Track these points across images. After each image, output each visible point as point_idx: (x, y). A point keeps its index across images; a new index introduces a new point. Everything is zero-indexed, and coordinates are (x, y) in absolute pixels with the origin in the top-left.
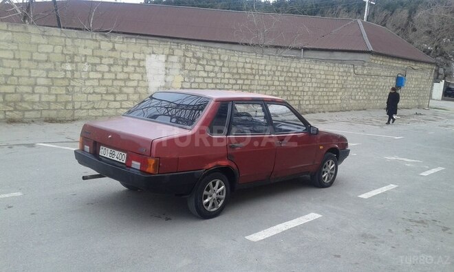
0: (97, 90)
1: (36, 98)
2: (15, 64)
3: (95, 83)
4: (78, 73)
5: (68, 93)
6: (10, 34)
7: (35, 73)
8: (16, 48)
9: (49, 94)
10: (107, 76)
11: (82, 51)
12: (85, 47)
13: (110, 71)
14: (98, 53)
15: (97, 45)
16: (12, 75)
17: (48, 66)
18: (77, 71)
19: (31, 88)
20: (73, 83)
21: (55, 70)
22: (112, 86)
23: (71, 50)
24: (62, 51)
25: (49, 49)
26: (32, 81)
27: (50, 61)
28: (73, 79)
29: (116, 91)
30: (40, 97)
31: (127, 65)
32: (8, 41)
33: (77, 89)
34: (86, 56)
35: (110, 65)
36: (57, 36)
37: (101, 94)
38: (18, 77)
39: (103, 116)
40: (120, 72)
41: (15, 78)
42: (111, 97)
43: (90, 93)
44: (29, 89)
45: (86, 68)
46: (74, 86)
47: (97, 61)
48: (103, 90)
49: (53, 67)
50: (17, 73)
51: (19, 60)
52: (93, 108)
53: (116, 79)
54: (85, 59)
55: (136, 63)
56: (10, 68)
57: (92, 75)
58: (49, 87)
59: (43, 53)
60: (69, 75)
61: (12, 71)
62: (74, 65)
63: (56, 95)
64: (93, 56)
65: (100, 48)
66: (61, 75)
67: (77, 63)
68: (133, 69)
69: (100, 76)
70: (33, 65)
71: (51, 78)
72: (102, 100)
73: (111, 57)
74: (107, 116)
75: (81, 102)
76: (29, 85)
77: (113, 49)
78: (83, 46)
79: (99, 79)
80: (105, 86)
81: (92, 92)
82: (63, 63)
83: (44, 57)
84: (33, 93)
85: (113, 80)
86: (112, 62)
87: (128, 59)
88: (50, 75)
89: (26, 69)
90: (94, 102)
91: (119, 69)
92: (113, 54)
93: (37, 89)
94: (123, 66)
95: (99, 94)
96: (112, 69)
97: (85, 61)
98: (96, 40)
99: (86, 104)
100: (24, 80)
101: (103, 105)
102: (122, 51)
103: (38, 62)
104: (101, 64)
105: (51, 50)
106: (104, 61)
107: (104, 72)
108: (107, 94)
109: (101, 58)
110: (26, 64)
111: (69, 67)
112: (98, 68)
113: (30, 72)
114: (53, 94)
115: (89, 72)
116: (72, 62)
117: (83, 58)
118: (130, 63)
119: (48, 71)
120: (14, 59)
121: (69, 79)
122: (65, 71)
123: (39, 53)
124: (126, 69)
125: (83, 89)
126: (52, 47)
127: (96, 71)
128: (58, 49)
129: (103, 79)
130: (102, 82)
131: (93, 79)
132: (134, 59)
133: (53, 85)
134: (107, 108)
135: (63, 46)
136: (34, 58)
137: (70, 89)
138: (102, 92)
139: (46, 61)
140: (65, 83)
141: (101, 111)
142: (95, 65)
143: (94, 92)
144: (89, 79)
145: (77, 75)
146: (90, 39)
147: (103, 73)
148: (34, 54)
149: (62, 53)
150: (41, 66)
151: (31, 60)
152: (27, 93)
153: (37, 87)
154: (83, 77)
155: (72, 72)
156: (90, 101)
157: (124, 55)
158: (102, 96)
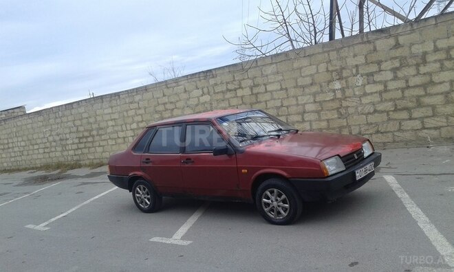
0: (380, 107)
1: (307, 126)
2: (283, 94)
3: (376, 98)
4: (351, 90)
5: (341, 116)
6: (274, 65)
7: (302, 100)
8: (281, 78)
9: (320, 120)
10: (392, 85)
11: (351, 62)
12: (355, 56)
13: (395, 78)
14: (374, 57)
15: (371, 47)
16: (282, 106)
17: (315, 89)
18: (348, 87)
19: (300, 116)
20: (345, 104)
21: (322, 92)
22: (403, 98)
23: (337, 64)
24: (327, 68)
25: (313, 70)
26: (300, 109)
27: (316, 84)
28: (345, 98)
29: (410, 105)
30: (311, 125)
31: (425, 62)
32: (274, 74)
33: (351, 110)
34: (357, 66)
35: (395, 70)
36: (319, 53)
37: (388, 112)
38: (287, 107)
39: (394, 142)
40: (414, 76)
41: (286, 108)
42: (404, 115)
43: (369, 113)
44: (299, 118)
45: (360, 81)
46: (348, 107)
47: (374, 68)
48: (388, 106)
49: (319, 89)
50: (286, 103)
51: (286, 89)
52: (378, 132)
53: (408, 87)
54: (357, 71)
55: (442, 55)
56: (279, 99)
57: (369, 89)
58: (318, 112)
59: (307, 76)
60: (339, 95)
61: (282, 102)
62: (344, 82)
63: (328, 121)
64: (367, 63)
65: (375, 50)
66: (330, 96)
67: (346, 78)
68: (438, 65)
69: (381, 87)
70: (299, 91)
71: (320, 102)
72: (389, 119)
73: (396, 58)
74: (401, 141)
75: (360, 125)
76: (299, 114)
77: (397, 45)
78: (352, 54)
79: (380, 93)
80: (391, 100)
81: (372, 110)
82: (329, 82)
83: (308, 81)
84: (303, 121)
85: (403, 90)
86: (397, 64)
87: (425, 54)
88: (318, 99)
89: (293, 97)
90: (377, 124)
91: (412, 71)
92: (398, 53)
93: (307, 117)
94: (418, 65)
95: (382, 112)
96: (400, 74)
97: (357, 73)
98: (369, 42)
99: (366, 127)
100: (293, 109)
101: (392, 126)
102: (412, 44)
103: (303, 87)
104: (380, 71)
105: (315, 71)
106: (384, 66)
107: (386, 81)
108: (396, 110)
109: (379, 63)
110: (292, 92)
111: (337, 85)
112: (377, 78)
113: (297, 100)
114: (324, 120)
115: (364, 86)
116: (340, 79)
117: (354, 71)
118: (430, 58)
119: (314, 95)
120: (281, 89)
121: (340, 100)
122: (334, 91)
123: (303, 77)
124: (423, 69)
125: (360, 109)
126: (315, 67)
127: (375, 82)
128: (322, 67)
129: (386, 90)
130: (385, 96)
131: (372, 93)
132: (436, 50)
133: (322, 110)
134: (400, 130)
135: (327, 63)
136: (300, 84)
137: (343, 111)
138: (388, 109)
139: (312, 84)
140: (336, 105)
141: (390, 135)
142: (372, 74)
143: (375, 111)
144: (365, 94)
145: (349, 92)
146: (360, 43)
147: (385, 83)
148: (298, 80)
149: (328, 71)
150: (307, 90)
151: (296, 87)
152: (298, 122)
153: (306, 115)
154: (357, 93)
155: (343, 90)
156: (371, 124)
157: (418, 49)
158: (388, 115)
